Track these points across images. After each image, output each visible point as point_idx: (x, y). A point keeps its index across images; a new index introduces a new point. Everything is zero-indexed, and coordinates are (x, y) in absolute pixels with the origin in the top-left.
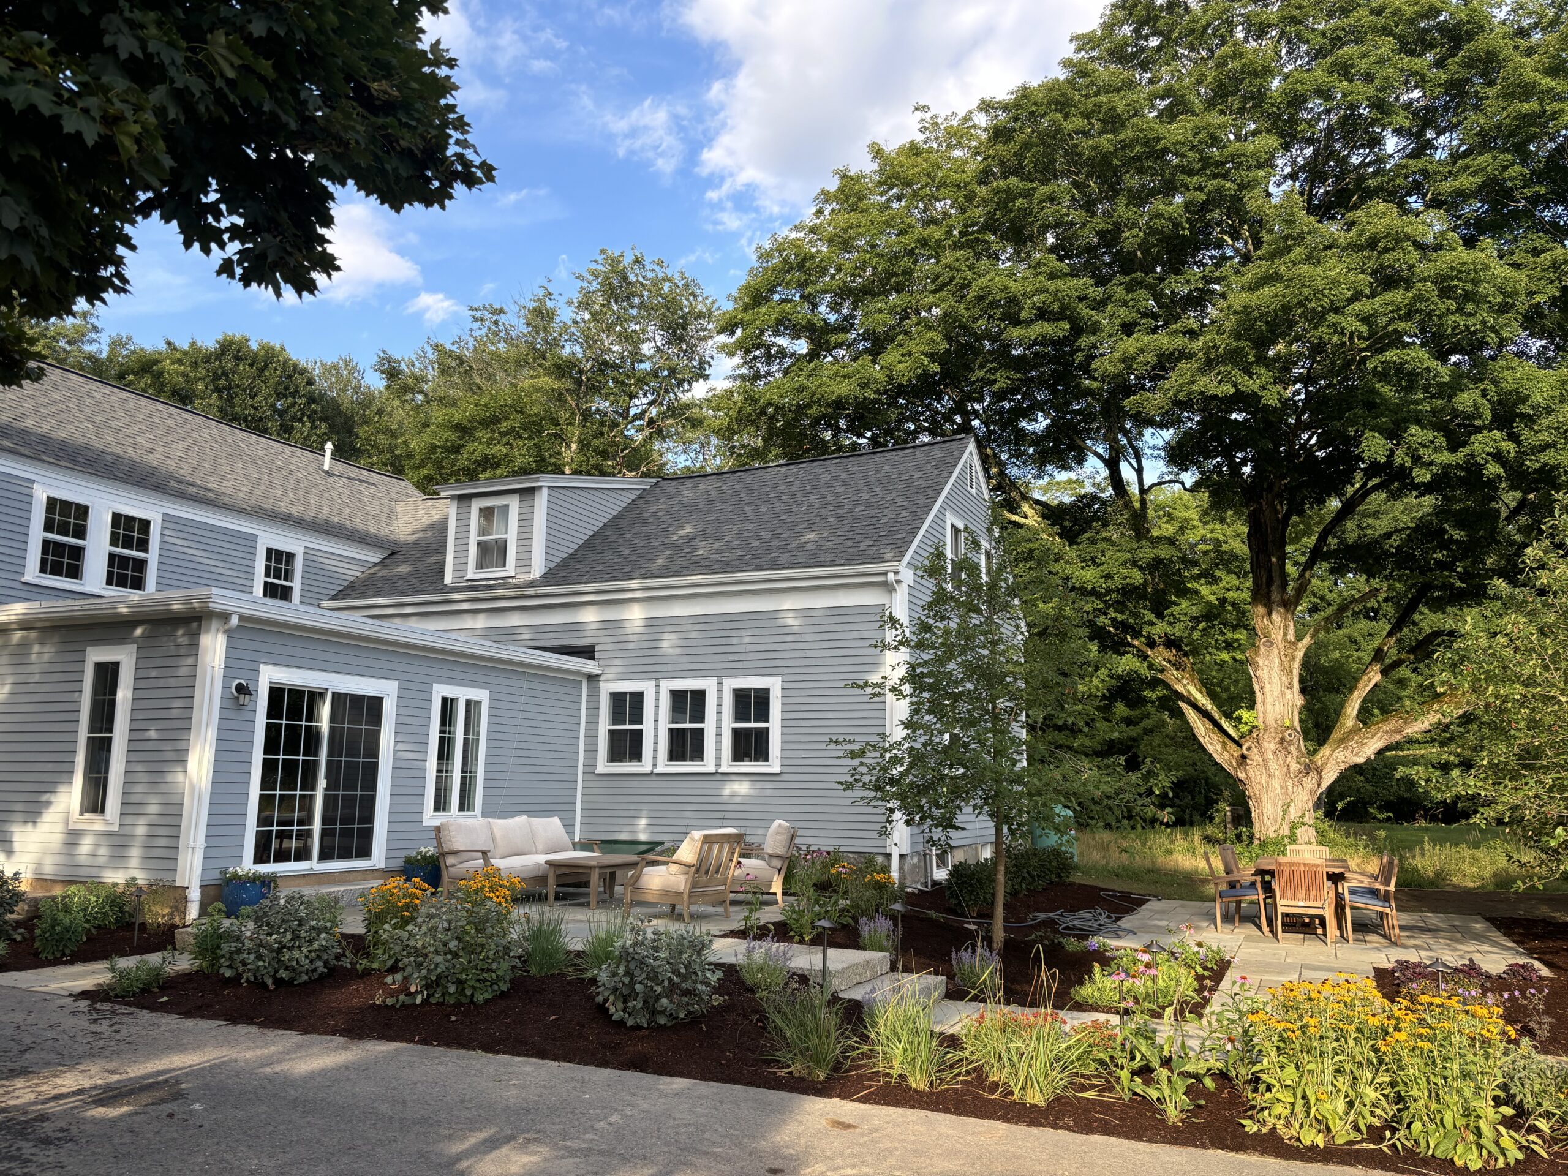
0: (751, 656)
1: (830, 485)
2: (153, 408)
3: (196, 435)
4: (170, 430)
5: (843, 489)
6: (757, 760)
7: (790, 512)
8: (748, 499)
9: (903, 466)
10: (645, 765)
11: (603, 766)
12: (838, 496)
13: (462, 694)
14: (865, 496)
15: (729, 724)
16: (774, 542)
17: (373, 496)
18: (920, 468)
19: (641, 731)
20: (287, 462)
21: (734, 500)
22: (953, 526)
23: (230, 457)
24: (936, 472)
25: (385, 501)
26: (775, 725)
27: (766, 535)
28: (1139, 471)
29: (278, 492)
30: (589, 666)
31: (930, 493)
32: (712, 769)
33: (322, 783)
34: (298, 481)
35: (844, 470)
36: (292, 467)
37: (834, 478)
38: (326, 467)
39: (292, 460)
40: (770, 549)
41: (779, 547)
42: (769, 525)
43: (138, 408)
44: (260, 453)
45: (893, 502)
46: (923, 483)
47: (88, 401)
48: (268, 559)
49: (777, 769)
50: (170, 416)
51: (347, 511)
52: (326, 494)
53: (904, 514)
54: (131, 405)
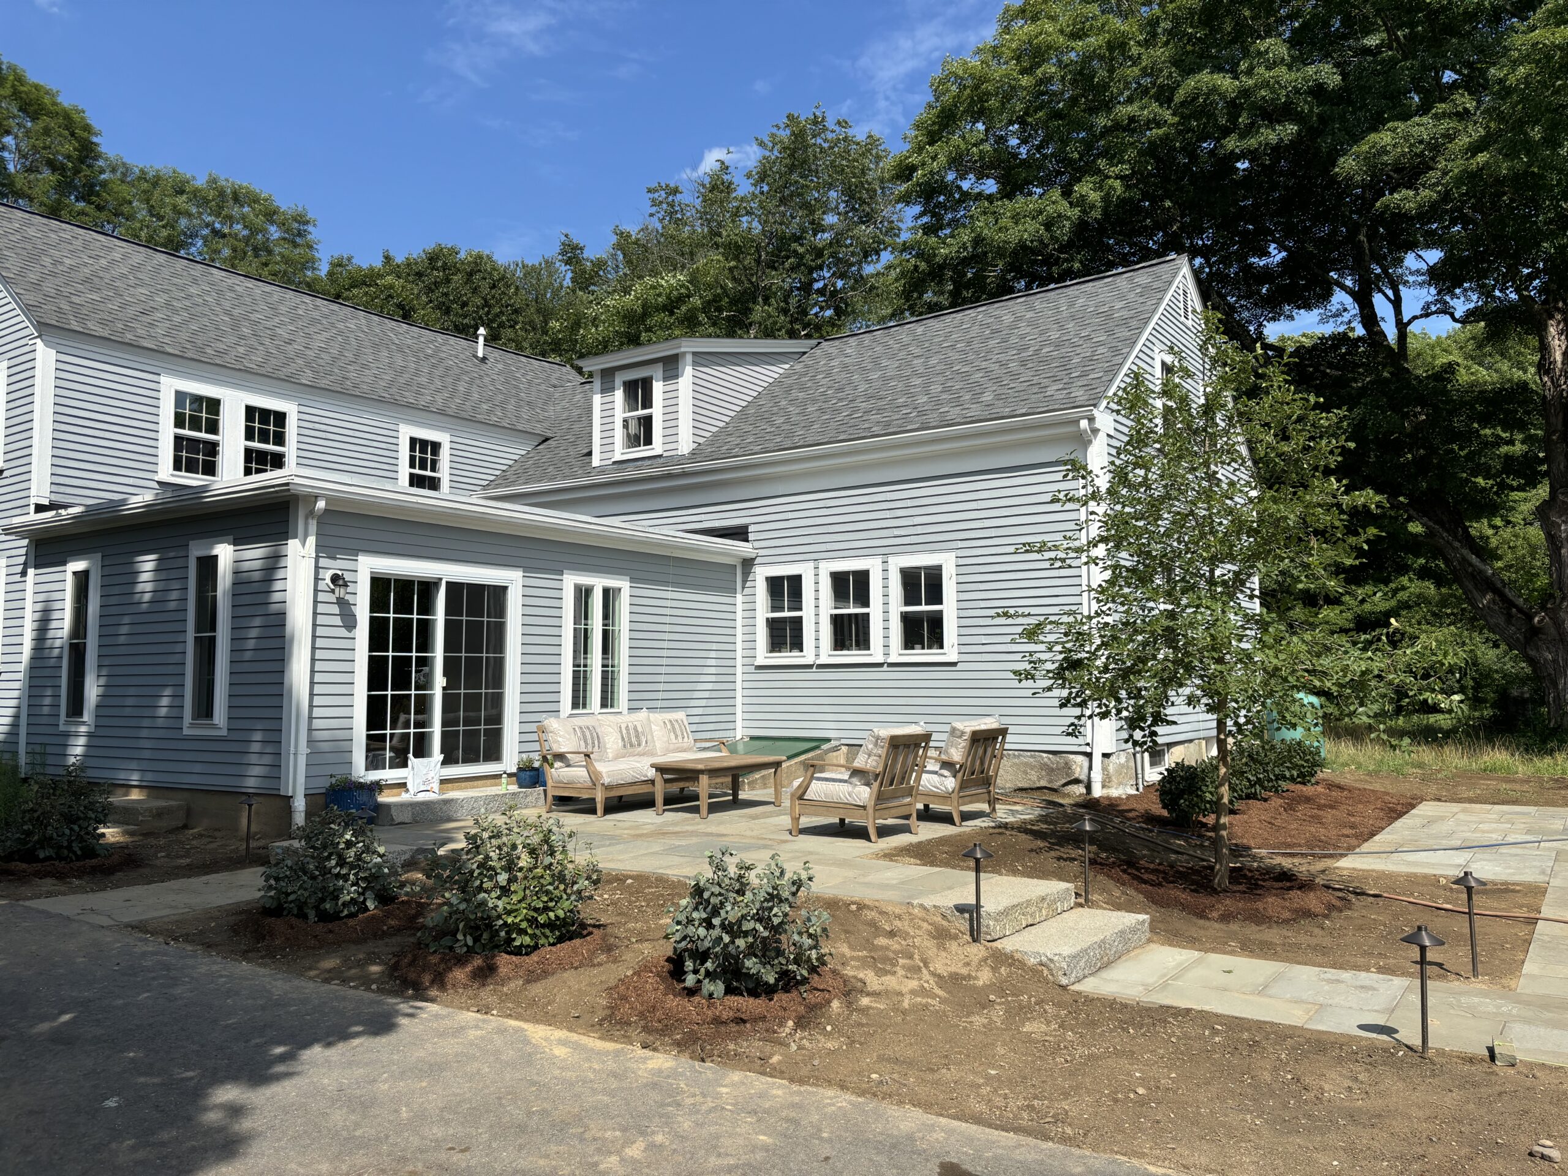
0: (919, 530)
1: (1013, 327)
2: (298, 301)
3: (341, 326)
4: (314, 321)
5: (1028, 330)
6: (930, 647)
7: (966, 362)
8: (917, 351)
9: (1101, 298)
10: (807, 656)
11: (763, 656)
12: (1022, 337)
13: (598, 583)
14: (1054, 335)
15: (897, 607)
16: (944, 396)
17: (529, 382)
18: (1122, 297)
19: (801, 618)
20: (437, 350)
21: (903, 353)
22: (1163, 363)
23: (375, 346)
24: (1141, 300)
25: (543, 387)
26: (949, 608)
27: (936, 388)
28: (1397, 303)
29: (423, 380)
30: (742, 548)
31: (1134, 323)
32: (880, 659)
33: (440, 681)
34: (447, 369)
35: (1032, 309)
36: (443, 355)
37: (1019, 319)
38: (480, 354)
39: (444, 348)
40: (939, 404)
41: (950, 401)
42: (940, 378)
43: (281, 301)
44: (409, 342)
45: (1088, 338)
46: (1125, 313)
47: (230, 294)
48: (412, 449)
49: (953, 658)
50: (316, 307)
51: (500, 397)
52: (478, 382)
53: (1101, 350)
54: (276, 297)
